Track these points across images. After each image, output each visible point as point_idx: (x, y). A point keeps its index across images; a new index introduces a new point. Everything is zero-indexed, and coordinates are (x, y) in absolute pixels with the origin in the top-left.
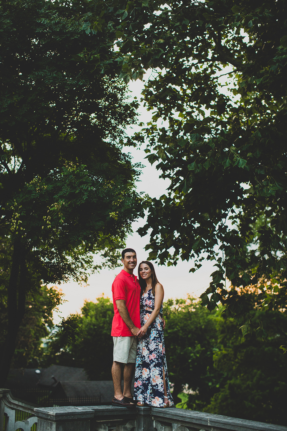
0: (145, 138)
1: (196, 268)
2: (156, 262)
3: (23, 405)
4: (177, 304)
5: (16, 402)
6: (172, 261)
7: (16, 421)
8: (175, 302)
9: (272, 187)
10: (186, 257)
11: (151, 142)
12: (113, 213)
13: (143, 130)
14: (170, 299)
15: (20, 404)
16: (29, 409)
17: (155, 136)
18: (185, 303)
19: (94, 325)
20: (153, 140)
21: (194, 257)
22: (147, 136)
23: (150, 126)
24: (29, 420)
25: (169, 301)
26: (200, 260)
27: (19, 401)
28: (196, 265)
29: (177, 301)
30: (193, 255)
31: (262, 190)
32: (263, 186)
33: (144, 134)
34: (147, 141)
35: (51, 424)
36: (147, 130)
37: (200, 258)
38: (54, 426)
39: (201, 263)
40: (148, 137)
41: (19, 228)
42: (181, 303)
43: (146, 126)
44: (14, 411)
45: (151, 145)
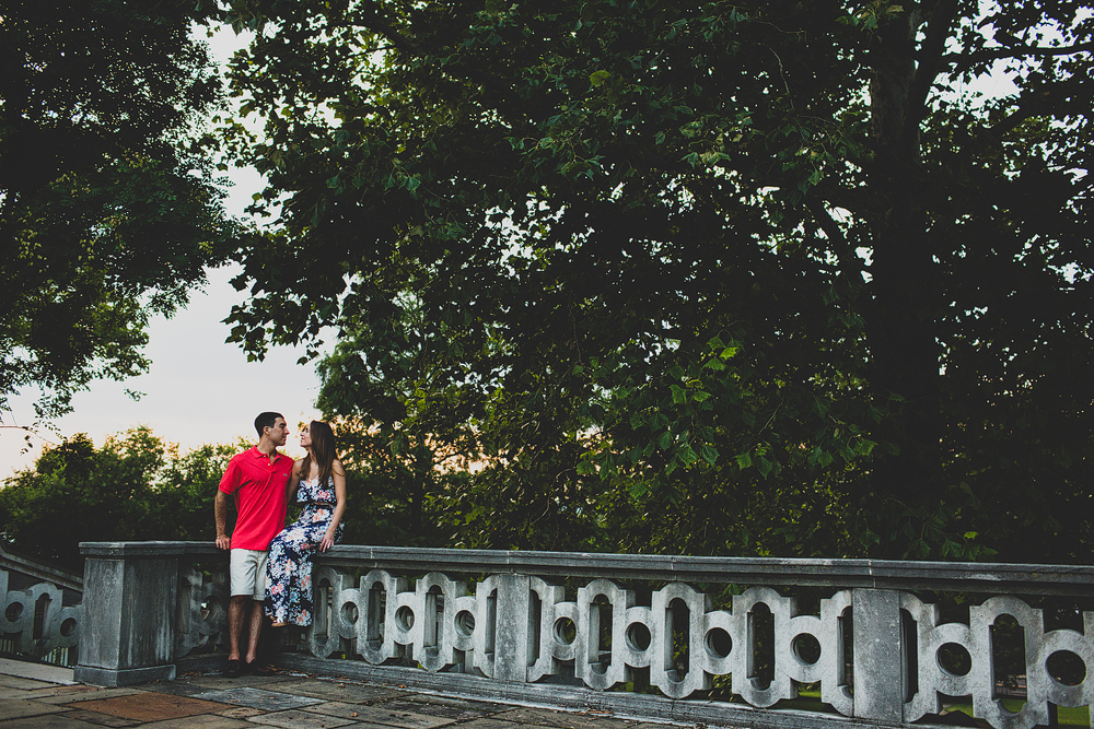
0: (221, 143)
1: (308, 357)
2: (241, 346)
3: (25, 562)
4: (218, 454)
5: (12, 558)
6: (256, 354)
7: (9, 590)
8: (215, 451)
9: (452, 227)
10: (292, 339)
11: (229, 152)
12: (205, 244)
13: (218, 129)
14: (208, 444)
15: (19, 560)
16: (34, 570)
17: (238, 143)
18: (233, 452)
19: (64, 490)
20: (233, 149)
21: (307, 338)
22: (223, 141)
23: (231, 125)
24: (32, 589)
25: (206, 449)
26: (316, 345)
27: (17, 555)
28: (309, 352)
29: (220, 449)
30: (306, 336)
31: (436, 230)
32: (439, 226)
33: (219, 136)
34: (224, 149)
35: (115, 564)
36: (225, 130)
37: (316, 341)
38: (121, 566)
39: (317, 349)
40: (226, 142)
41: (35, 256)
42: (226, 454)
43: (223, 125)
44: (6, 574)
45: (229, 158)
